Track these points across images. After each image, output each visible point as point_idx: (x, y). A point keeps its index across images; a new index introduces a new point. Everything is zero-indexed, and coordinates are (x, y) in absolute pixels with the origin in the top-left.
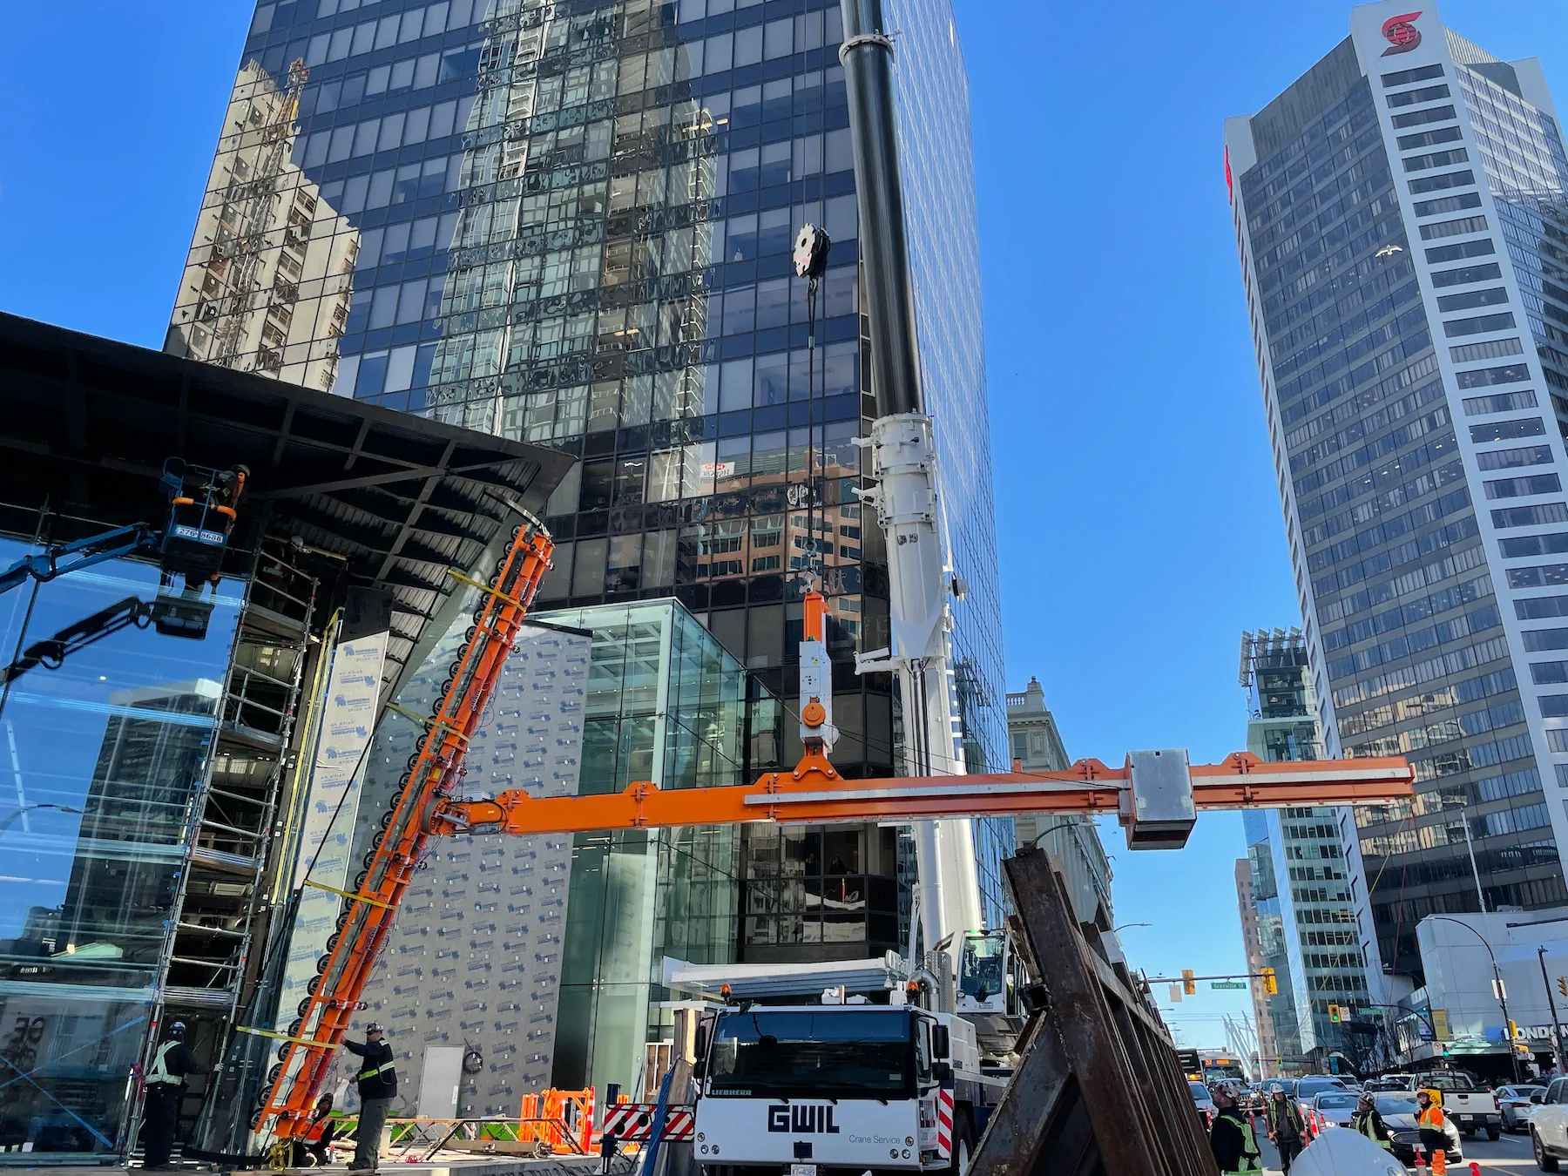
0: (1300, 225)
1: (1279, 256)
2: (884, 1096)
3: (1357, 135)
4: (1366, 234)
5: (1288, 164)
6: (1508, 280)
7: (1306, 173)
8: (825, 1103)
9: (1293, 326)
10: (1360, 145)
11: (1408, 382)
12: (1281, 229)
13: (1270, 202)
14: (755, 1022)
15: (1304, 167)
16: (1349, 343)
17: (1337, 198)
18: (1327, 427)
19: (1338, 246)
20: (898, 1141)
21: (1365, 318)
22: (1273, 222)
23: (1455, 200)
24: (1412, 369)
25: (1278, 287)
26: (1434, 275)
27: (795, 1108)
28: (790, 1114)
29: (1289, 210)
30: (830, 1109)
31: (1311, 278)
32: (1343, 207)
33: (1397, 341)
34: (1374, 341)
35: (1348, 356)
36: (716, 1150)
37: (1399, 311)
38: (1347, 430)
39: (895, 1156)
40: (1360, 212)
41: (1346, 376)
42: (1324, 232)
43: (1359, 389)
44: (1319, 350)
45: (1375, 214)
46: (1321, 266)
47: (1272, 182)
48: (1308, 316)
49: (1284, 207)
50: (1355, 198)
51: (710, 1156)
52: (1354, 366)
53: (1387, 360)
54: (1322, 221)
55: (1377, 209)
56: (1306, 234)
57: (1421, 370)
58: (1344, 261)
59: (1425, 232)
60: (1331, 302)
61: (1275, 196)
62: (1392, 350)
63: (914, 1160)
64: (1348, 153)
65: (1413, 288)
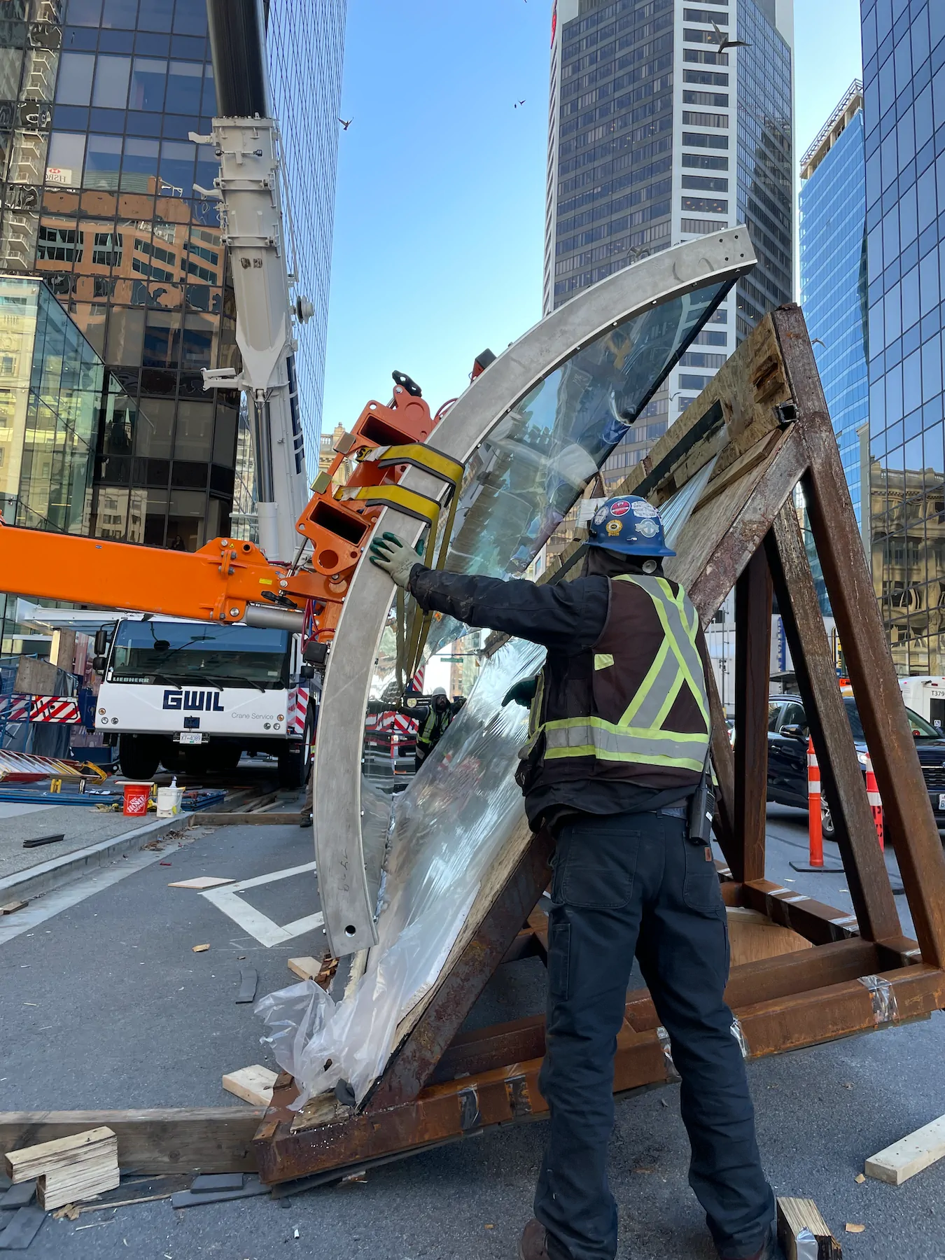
0: (601, 83)
1: (579, 108)
2: (263, 686)
3: (657, 15)
4: (645, 106)
5: (601, 25)
6: (731, 174)
7: (612, 39)
8: (214, 690)
9: (579, 171)
10: (657, 28)
11: (649, 240)
12: (586, 82)
13: (582, 55)
14: (152, 630)
15: (613, 32)
16: (615, 196)
17: (631, 68)
18: (587, 263)
19: (623, 111)
20: (271, 717)
21: (630, 179)
22: (581, 74)
23: (713, 96)
24: (653, 229)
25: (574, 134)
26: (685, 156)
27: (187, 693)
28: (183, 697)
29: (594, 67)
30: (217, 695)
31: (600, 132)
32: (634, 77)
33: (648, 204)
34: (632, 199)
35: (613, 208)
36: (115, 721)
37: (655, 180)
38: (599, 269)
39: (268, 728)
40: (645, 86)
41: (607, 224)
42: (617, 95)
43: (615, 237)
44: (593, 197)
45: (655, 91)
46: (608, 124)
47: (587, 38)
48: (590, 166)
49: (591, 63)
50: (644, 72)
51: (110, 725)
52: (615, 217)
53: (638, 218)
54: (617, 85)
55: (657, 86)
56: (603, 93)
57: (659, 231)
58: (626, 125)
59: (687, 117)
60: (609, 158)
61: (586, 51)
62: (643, 210)
63: (282, 731)
64: (647, 30)
65: (668, 162)
